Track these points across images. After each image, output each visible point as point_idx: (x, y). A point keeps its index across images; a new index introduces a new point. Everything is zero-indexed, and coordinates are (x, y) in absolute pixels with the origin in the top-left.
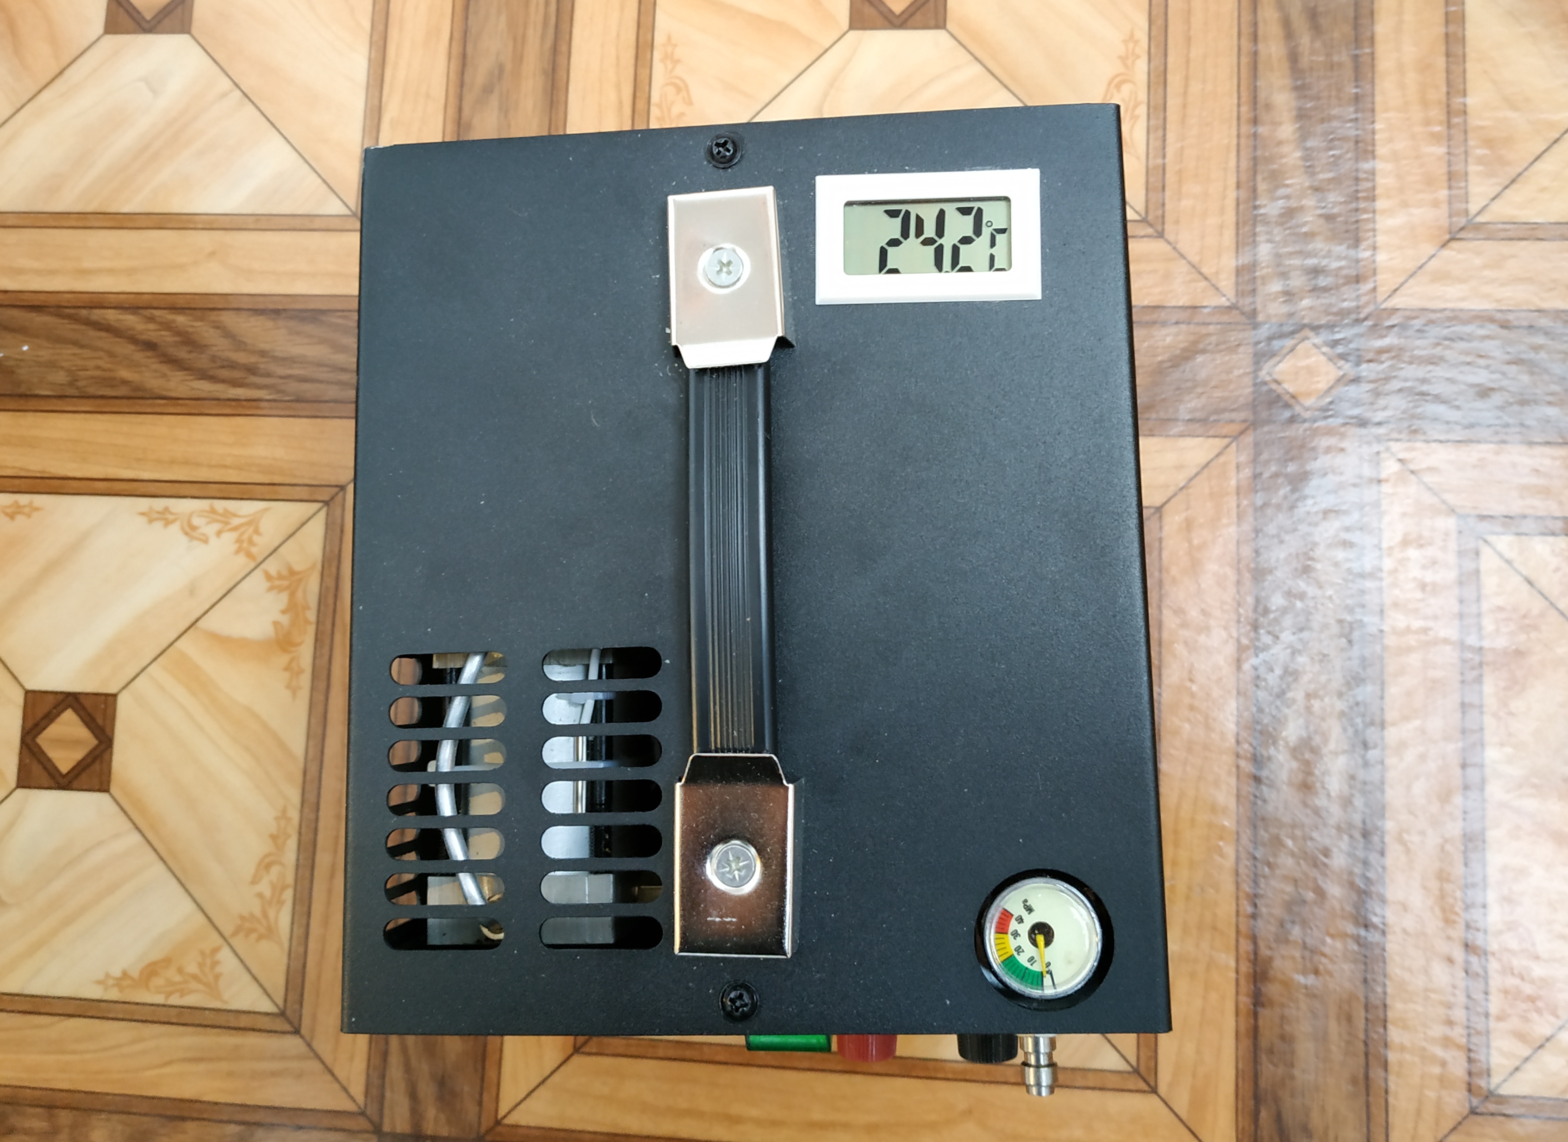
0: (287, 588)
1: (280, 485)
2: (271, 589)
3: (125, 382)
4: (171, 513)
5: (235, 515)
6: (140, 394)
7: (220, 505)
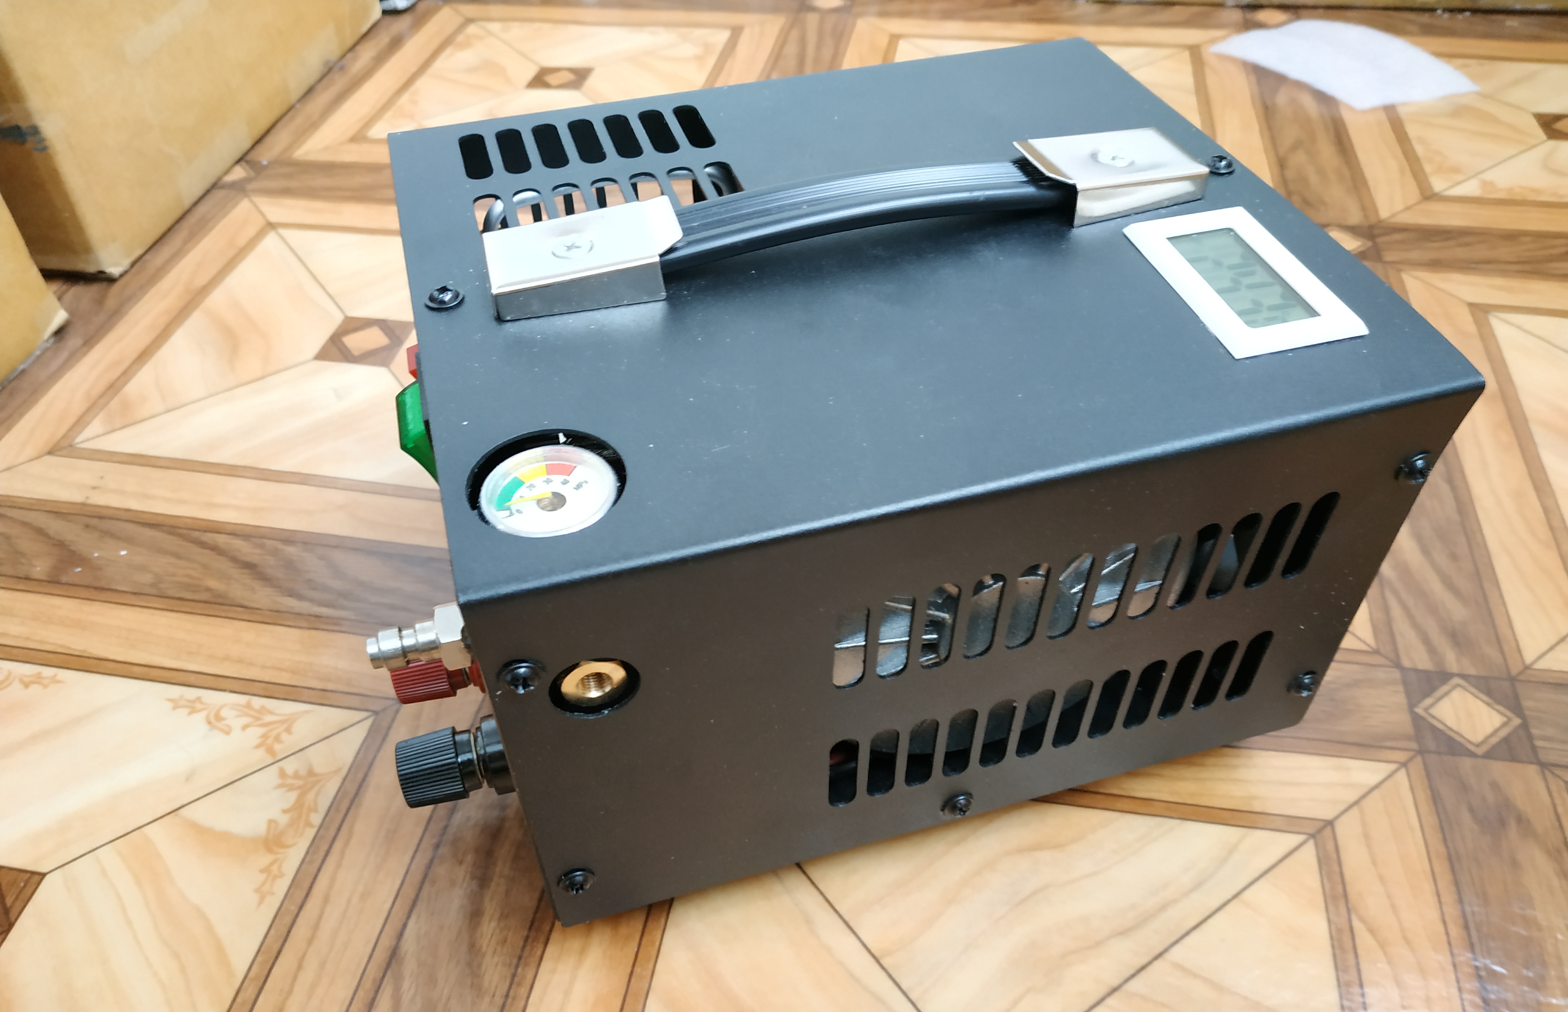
0: (299, 787)
1: (332, 691)
2: (280, 786)
3: (208, 590)
4: (201, 703)
5: (271, 713)
6: (220, 600)
7: (258, 702)
